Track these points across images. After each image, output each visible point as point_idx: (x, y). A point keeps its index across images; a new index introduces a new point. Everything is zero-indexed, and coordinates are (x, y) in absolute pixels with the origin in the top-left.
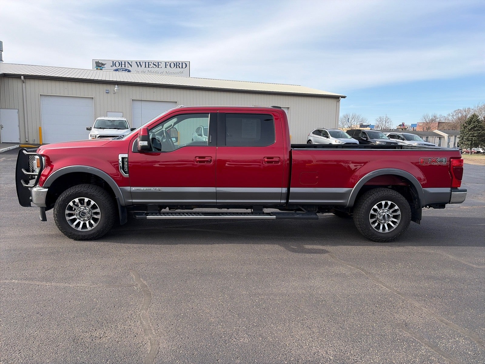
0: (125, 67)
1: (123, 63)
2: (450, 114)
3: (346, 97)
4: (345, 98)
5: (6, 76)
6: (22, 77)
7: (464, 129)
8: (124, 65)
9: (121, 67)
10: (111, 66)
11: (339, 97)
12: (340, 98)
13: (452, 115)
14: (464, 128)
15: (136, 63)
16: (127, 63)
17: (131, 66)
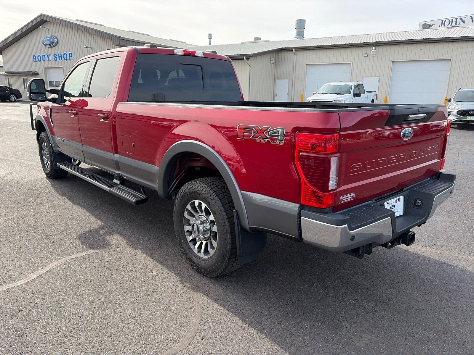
0: (456, 24)
1: (454, 20)
5: (283, 50)
6: (294, 50)
8: (455, 23)
9: (452, 25)
10: (439, 26)
15: (470, 18)
16: (459, 20)
17: (464, 22)
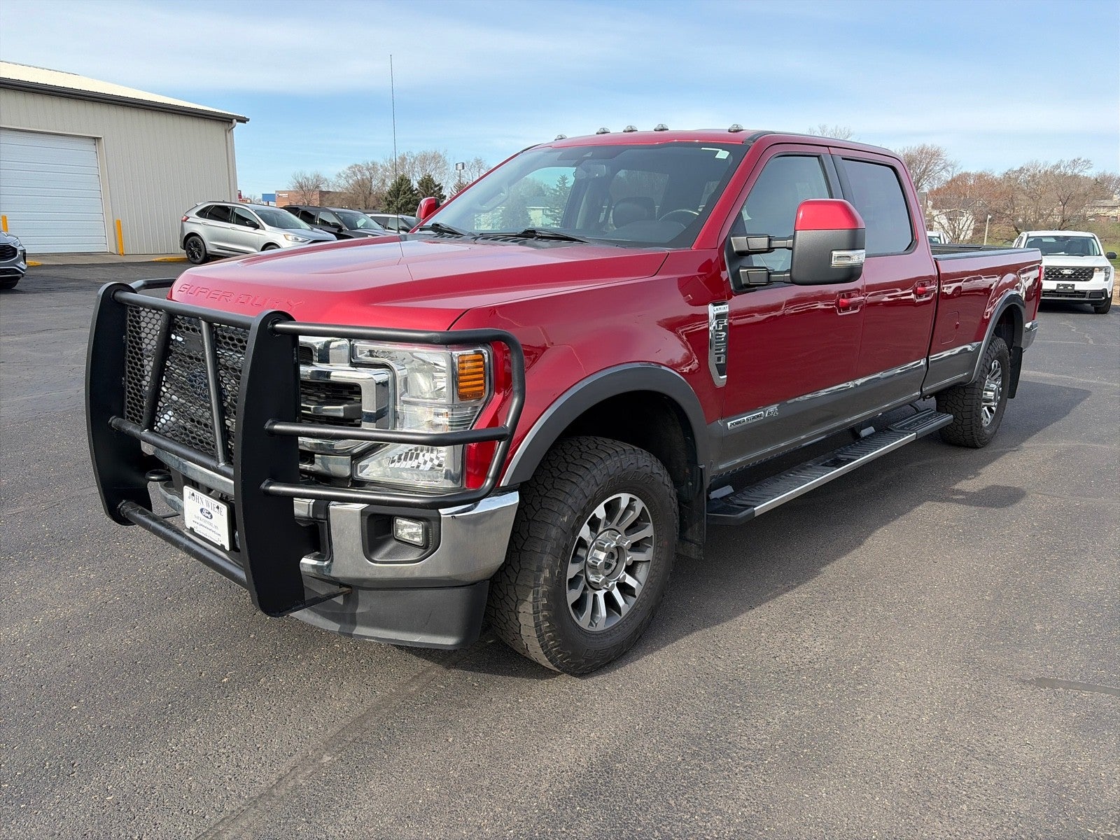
2: (342, 174)
3: (248, 120)
4: (245, 122)
7: (387, 207)
11: (232, 120)
12: (235, 121)
13: (344, 176)
14: (388, 205)
